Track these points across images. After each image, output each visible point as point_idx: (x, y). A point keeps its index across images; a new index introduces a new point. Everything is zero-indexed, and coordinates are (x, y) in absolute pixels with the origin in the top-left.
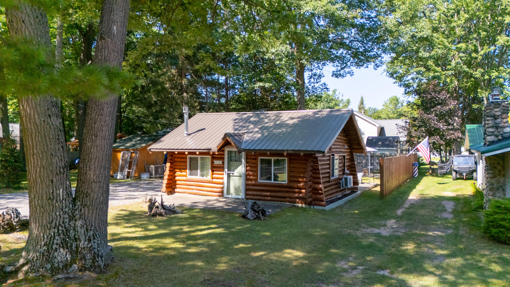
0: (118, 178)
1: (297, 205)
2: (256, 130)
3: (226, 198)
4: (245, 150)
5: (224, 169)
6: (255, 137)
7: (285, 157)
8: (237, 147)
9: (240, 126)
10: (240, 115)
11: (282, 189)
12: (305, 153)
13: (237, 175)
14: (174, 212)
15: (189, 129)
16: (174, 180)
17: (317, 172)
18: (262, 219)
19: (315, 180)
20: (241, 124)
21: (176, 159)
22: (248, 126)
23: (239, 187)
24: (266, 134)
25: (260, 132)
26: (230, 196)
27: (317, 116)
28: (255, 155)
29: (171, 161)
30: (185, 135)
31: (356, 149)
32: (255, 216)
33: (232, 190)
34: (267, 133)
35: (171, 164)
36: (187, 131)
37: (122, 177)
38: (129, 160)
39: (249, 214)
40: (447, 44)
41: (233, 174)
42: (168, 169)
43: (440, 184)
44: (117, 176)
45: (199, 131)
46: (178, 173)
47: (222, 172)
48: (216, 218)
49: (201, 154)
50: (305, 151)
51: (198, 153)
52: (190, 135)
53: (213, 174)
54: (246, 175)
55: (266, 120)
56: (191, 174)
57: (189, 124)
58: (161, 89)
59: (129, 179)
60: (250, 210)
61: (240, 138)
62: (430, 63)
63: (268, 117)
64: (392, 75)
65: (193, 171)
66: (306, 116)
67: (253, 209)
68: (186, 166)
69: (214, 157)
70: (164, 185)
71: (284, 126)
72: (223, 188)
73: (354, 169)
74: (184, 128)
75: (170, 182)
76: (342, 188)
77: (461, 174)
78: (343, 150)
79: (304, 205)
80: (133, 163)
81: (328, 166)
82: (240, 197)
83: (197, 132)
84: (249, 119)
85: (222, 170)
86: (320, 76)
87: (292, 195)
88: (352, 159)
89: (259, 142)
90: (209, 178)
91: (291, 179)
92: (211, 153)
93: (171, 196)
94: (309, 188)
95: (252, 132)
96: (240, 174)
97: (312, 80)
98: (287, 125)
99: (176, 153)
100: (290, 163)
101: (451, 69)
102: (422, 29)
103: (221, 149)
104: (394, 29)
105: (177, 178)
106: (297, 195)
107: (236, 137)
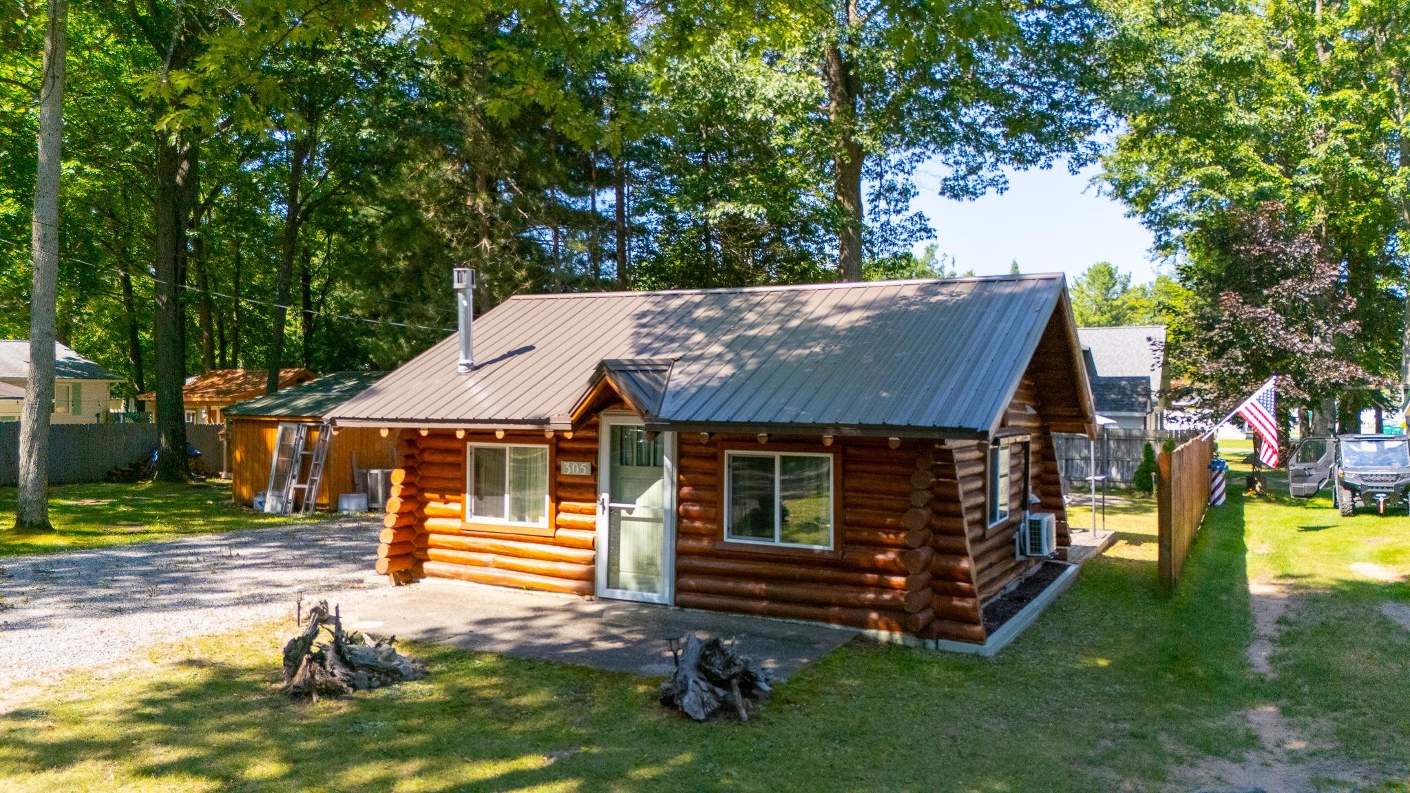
0: (267, 509)
1: (871, 632)
2: (716, 349)
3: (603, 599)
4: (673, 425)
5: (596, 493)
6: (712, 377)
7: (827, 450)
8: (644, 413)
9: (658, 338)
10: (659, 298)
11: (813, 572)
12: (908, 435)
13: (646, 514)
14: (391, 674)
15: (475, 351)
16: (418, 531)
17: (952, 507)
18: (743, 713)
19: (944, 541)
20: (659, 330)
21: (427, 457)
22: (687, 337)
23: (651, 563)
24: (751, 364)
25: (729, 356)
26: (618, 594)
27: (934, 299)
28: (710, 444)
29: (410, 463)
30: (462, 369)
31: (1060, 417)
32: (716, 704)
33: (626, 572)
34: (753, 361)
35: (407, 475)
36: (468, 352)
37: (279, 508)
38: (300, 451)
39: (691, 694)
40: (1299, 90)
41: (630, 511)
42: (396, 491)
43: (1307, 529)
44: (262, 504)
45: (511, 354)
46: (434, 506)
47: (589, 505)
48: (551, 707)
49: (511, 436)
50: (909, 428)
51: (500, 435)
52: (477, 368)
53: (558, 512)
54: (680, 517)
55: (751, 317)
56: (478, 511)
57: (474, 335)
58: (408, 226)
59: (300, 515)
60: (693, 676)
61: (656, 381)
62: (1245, 149)
63: (758, 304)
64: (1121, 190)
65: (487, 499)
66: (893, 300)
67: (703, 668)
68: (463, 479)
69: (561, 449)
70: (383, 550)
71: (815, 335)
72: (593, 561)
73: (1052, 488)
74: (457, 346)
75: (403, 538)
76: (1019, 558)
77: (1370, 497)
78: (1023, 423)
79: (897, 636)
80: (314, 462)
81: (979, 484)
82: (655, 597)
83: (503, 357)
84: (690, 313)
85: (590, 496)
86: (905, 193)
87: (850, 595)
88: (1047, 454)
89: (725, 394)
90: (542, 524)
91: (848, 534)
92: (549, 435)
93: (405, 589)
94: (923, 571)
95: (700, 357)
96: (655, 512)
97: (883, 204)
98: (829, 334)
99: (424, 433)
100: (843, 473)
101: (1313, 170)
102: (1236, 38)
103: (586, 419)
104: (1147, 37)
105: (430, 523)
106: (871, 596)
107: (641, 376)
